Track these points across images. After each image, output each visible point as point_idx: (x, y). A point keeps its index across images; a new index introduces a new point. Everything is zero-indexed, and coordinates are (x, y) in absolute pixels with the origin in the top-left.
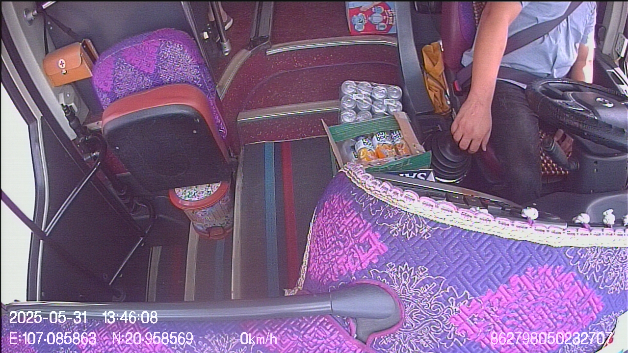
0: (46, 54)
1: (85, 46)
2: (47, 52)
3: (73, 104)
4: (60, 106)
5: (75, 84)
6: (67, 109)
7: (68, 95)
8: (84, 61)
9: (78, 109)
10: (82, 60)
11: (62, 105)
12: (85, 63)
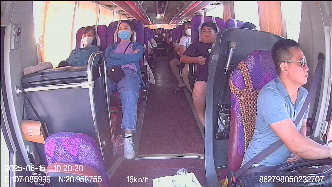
0: (22, 120)
1: (43, 126)
2: (23, 119)
3: (33, 154)
4: (26, 152)
5: (35, 144)
6: (30, 156)
7: (31, 148)
8: (42, 134)
9: (35, 158)
10: (41, 133)
11: (27, 151)
12: (42, 135)
